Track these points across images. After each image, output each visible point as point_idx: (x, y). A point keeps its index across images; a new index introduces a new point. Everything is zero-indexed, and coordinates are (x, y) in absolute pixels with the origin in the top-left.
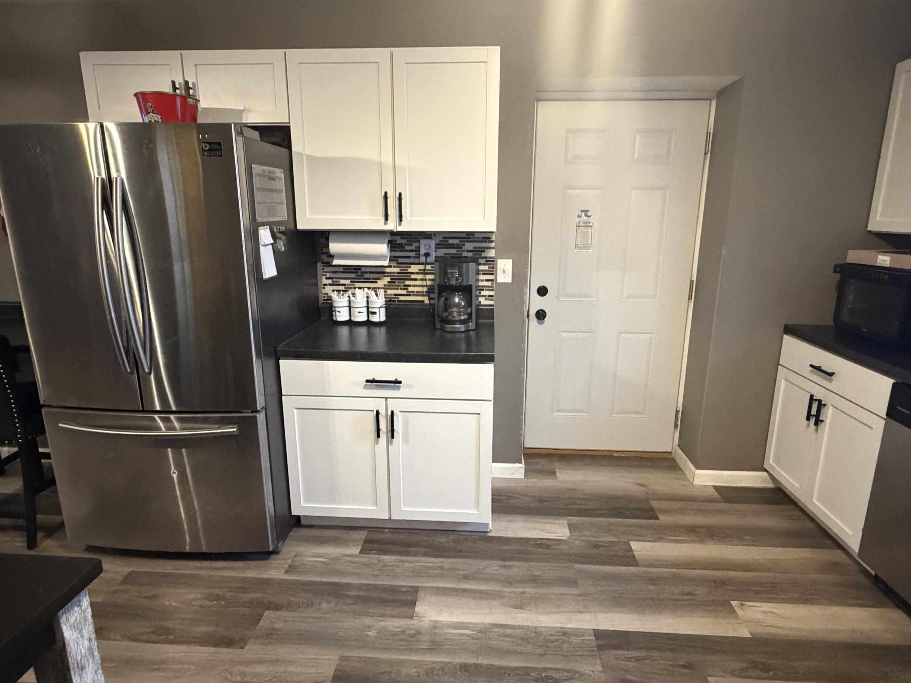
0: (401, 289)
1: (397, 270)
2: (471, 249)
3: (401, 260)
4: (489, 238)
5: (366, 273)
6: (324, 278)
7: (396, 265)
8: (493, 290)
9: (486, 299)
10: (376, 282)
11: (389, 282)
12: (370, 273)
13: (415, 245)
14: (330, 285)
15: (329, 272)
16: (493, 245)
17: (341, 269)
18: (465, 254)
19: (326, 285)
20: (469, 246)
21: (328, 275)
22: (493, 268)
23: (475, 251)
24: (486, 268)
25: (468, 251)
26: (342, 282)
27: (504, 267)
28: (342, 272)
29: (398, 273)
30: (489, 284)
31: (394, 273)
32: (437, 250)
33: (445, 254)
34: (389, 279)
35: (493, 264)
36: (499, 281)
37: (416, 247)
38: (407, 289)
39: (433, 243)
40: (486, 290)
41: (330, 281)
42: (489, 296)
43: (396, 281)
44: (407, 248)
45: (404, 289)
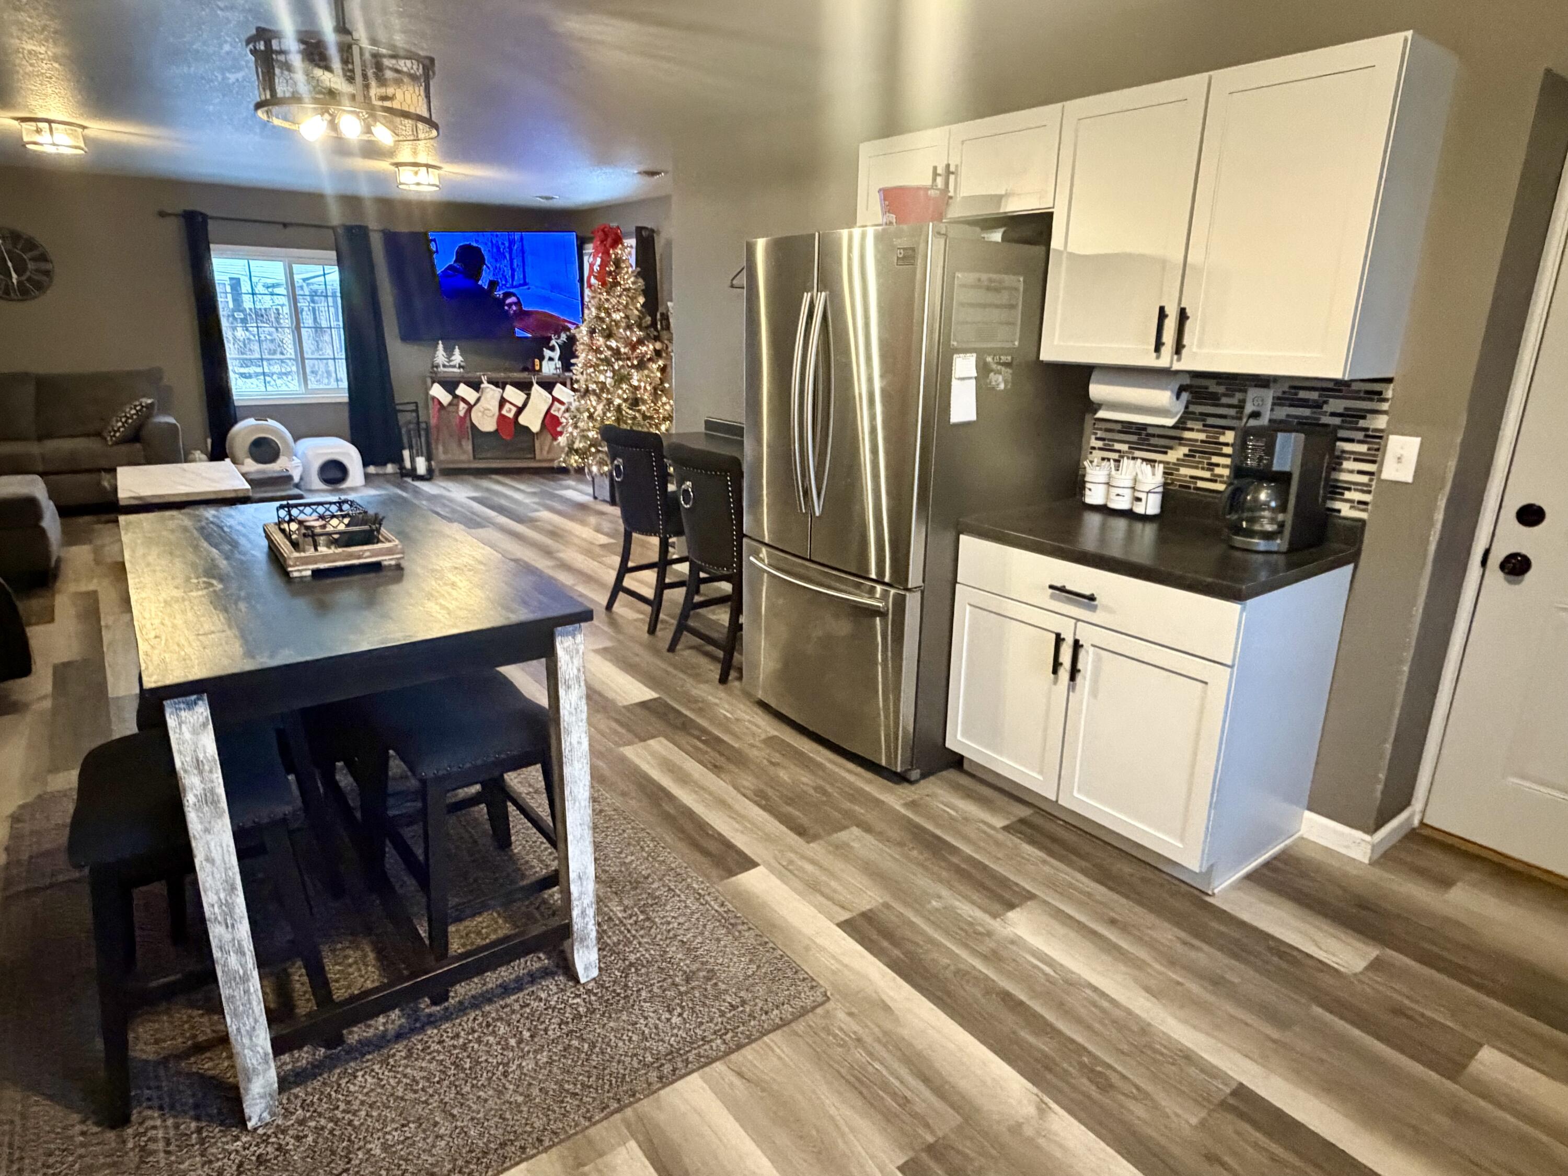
0: (1203, 469)
1: (1202, 436)
2: (1341, 410)
3: (1210, 421)
4: (1380, 393)
5: (1154, 436)
6: (1093, 437)
7: (1201, 427)
8: (1369, 492)
9: (1351, 507)
10: (1166, 453)
11: (1185, 455)
12: (1160, 436)
13: (1239, 396)
14: (1100, 449)
15: (1100, 429)
16: (1385, 406)
17: (1119, 427)
18: (1325, 420)
19: (1094, 448)
20: (1336, 405)
21: (1100, 434)
22: (1378, 450)
23: (1348, 416)
24: (1363, 448)
25: (1333, 414)
26: (1117, 446)
27: (1402, 452)
28: (1120, 432)
29: (1202, 441)
30: (1364, 479)
31: (1196, 440)
32: (1276, 408)
33: (1288, 416)
34: (1185, 450)
35: (1379, 443)
36: (1385, 476)
37: (1240, 401)
38: (1212, 470)
39: (1269, 395)
40: (1356, 490)
41: (1100, 444)
42: (1360, 502)
43: (1198, 455)
44: (1224, 400)
45: (1208, 470)
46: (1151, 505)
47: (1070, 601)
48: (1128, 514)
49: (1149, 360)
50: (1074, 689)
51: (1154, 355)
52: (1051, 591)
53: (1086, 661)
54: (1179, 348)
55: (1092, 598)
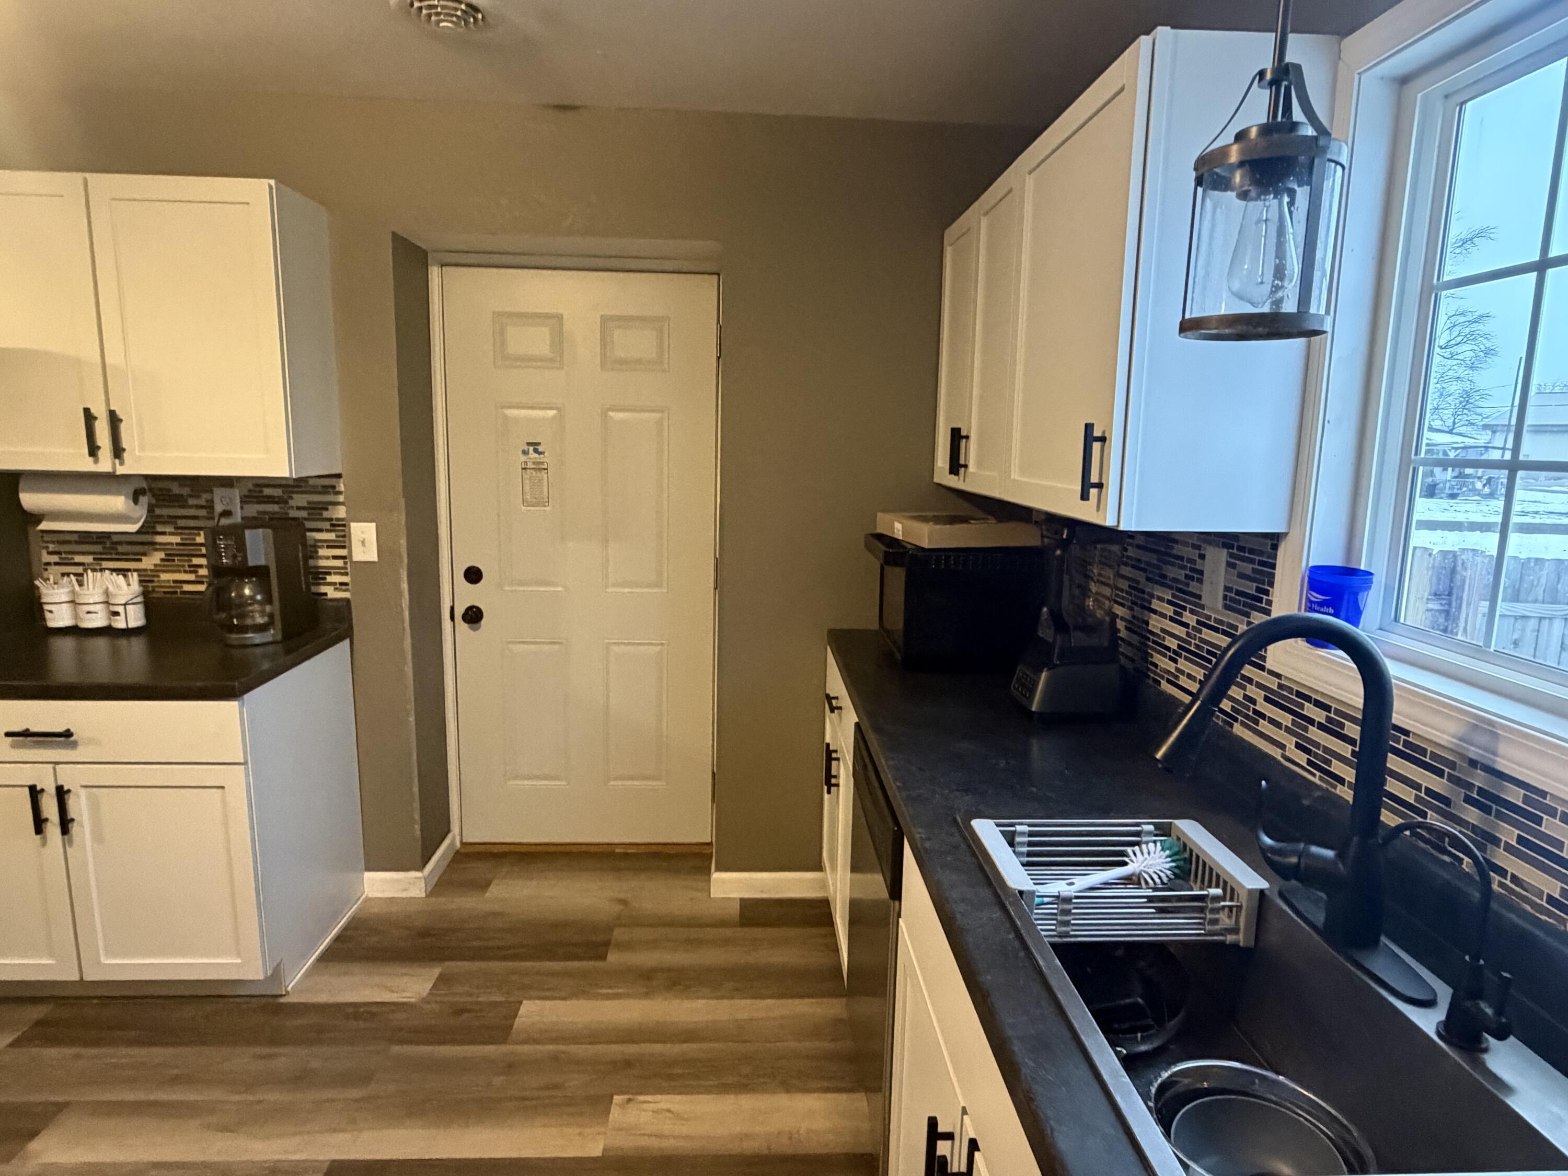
0: (186, 572)
1: (176, 539)
2: (305, 504)
3: (181, 523)
4: (334, 487)
5: (120, 543)
6: (44, 552)
7: (172, 530)
8: (347, 574)
9: (336, 589)
10: (140, 560)
11: (162, 560)
12: (128, 543)
13: (205, 496)
14: (56, 564)
15: (53, 542)
16: (341, 498)
17: (75, 537)
18: (293, 514)
19: (48, 564)
20: (300, 500)
21: (52, 547)
22: (344, 536)
23: (314, 509)
24: (332, 536)
25: (299, 508)
26: (78, 559)
27: (363, 536)
28: (77, 543)
29: (177, 544)
30: (339, 563)
31: (172, 544)
32: (245, 506)
33: (259, 512)
34: (162, 555)
35: (344, 531)
36: (355, 558)
37: (207, 501)
38: (196, 572)
39: (236, 494)
40: (335, 574)
41: (55, 558)
42: (341, 584)
43: (176, 558)
44: (191, 502)
45: (191, 572)
46: (134, 618)
47: (39, 745)
48: (107, 631)
49: (86, 465)
50: (71, 842)
51: (91, 459)
52: (10, 739)
53: (78, 806)
54: (118, 452)
55: (68, 734)
